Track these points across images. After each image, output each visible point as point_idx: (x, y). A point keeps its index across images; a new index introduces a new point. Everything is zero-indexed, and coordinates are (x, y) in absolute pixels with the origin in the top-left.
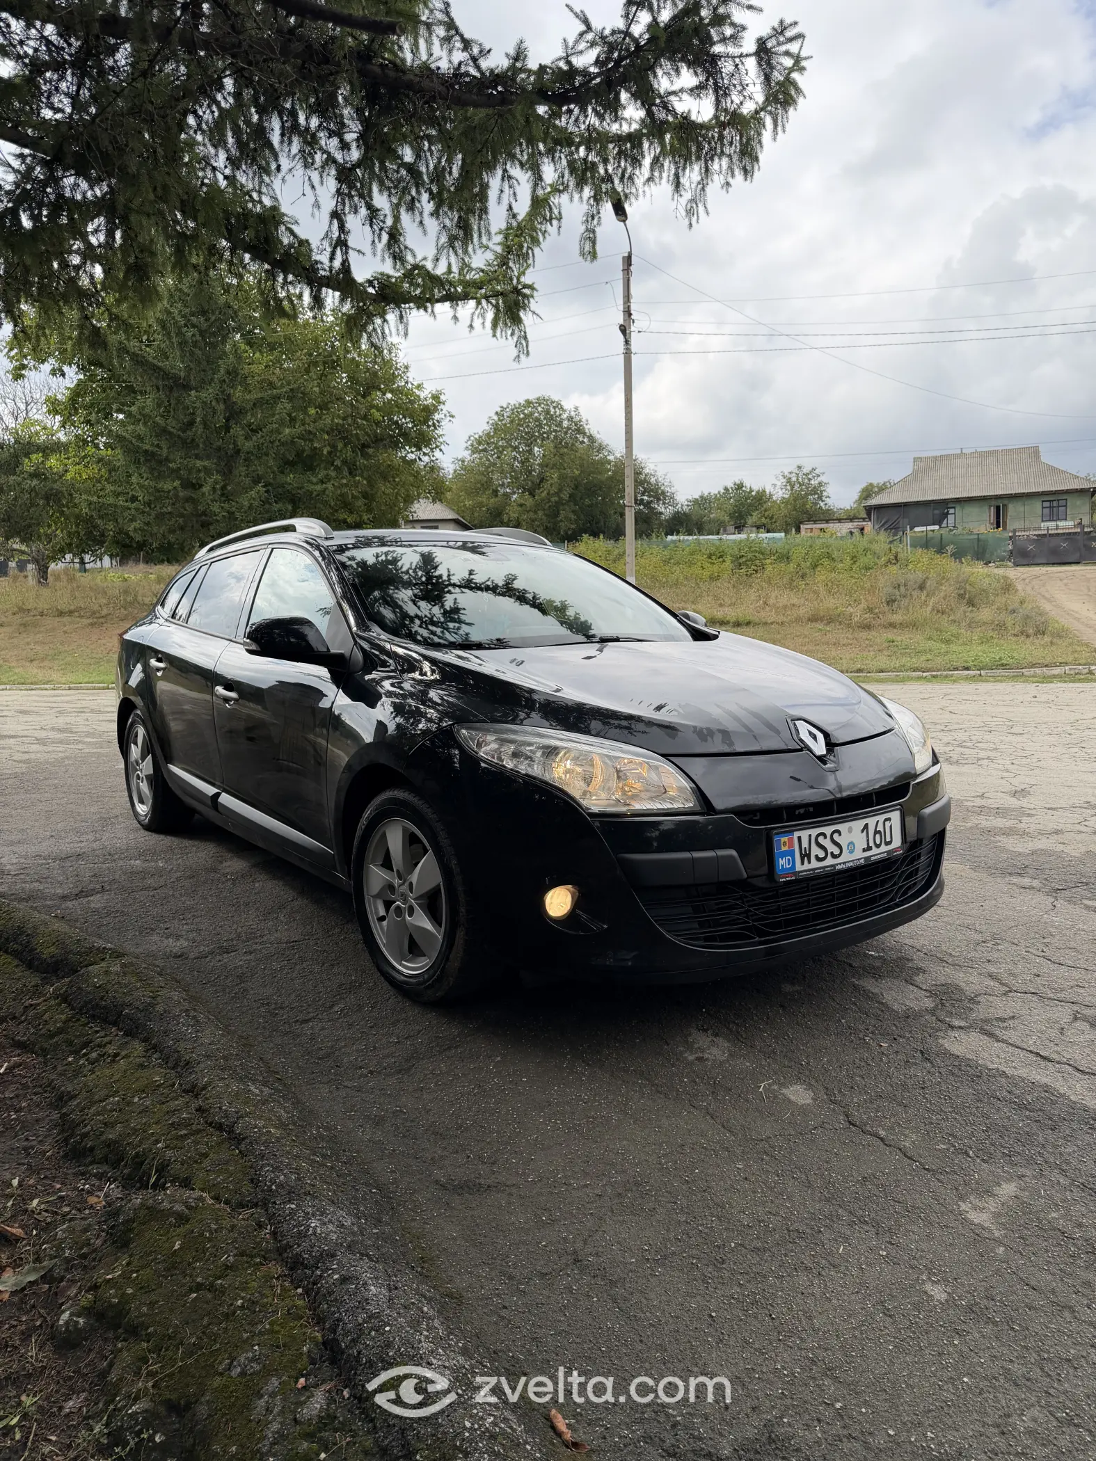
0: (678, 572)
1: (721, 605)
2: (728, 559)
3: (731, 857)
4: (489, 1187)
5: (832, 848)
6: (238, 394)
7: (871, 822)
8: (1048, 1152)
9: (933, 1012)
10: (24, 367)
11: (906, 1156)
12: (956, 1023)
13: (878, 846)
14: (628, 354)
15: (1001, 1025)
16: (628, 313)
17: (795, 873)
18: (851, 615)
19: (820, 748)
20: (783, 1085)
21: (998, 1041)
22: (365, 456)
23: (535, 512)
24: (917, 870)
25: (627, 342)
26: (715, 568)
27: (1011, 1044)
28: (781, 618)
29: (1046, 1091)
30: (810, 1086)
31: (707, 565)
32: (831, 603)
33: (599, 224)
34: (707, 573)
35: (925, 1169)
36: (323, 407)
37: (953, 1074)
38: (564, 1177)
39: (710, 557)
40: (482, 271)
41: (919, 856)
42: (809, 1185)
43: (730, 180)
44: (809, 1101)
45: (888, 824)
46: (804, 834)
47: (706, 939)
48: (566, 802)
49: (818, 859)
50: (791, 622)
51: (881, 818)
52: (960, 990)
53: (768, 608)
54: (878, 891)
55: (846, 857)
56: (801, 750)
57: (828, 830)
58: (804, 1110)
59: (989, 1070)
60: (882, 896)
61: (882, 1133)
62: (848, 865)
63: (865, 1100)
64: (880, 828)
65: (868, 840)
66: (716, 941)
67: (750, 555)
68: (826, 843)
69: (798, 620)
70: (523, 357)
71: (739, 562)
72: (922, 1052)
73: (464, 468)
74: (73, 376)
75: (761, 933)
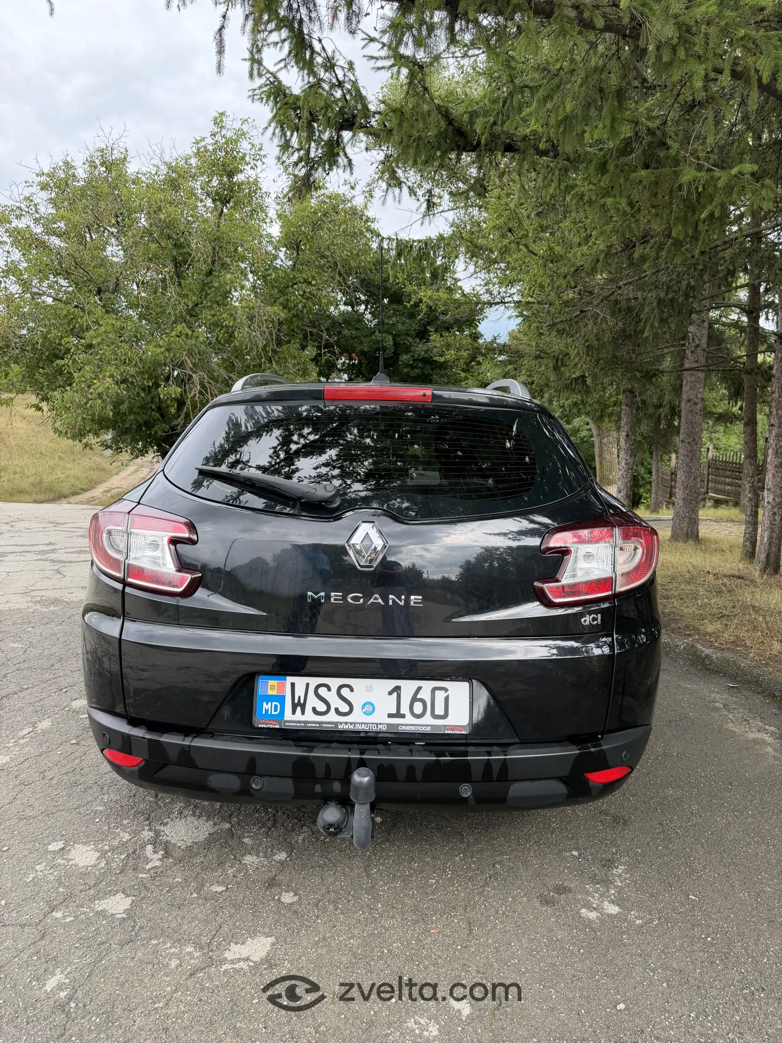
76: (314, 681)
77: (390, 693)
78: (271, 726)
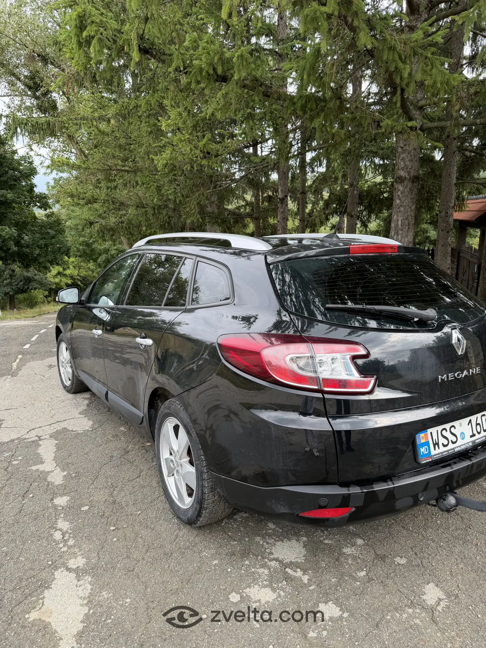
76: (440, 428)
77: (468, 424)
78: (428, 461)
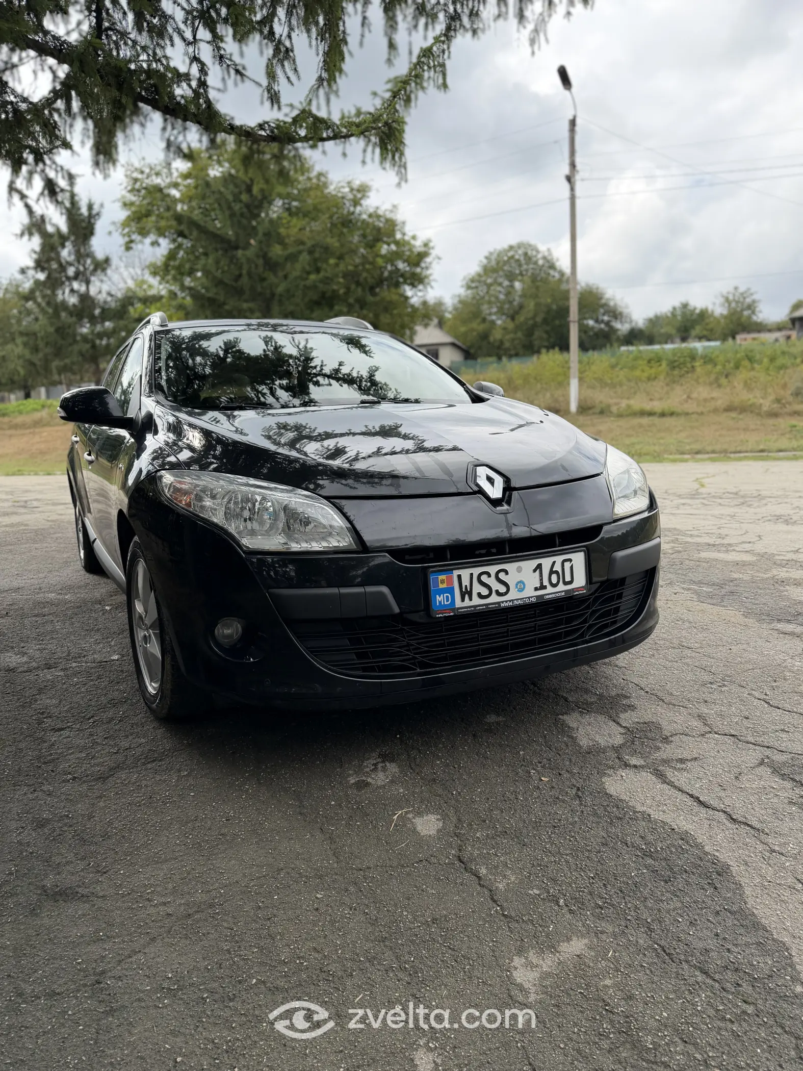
0: (622, 374)
1: (651, 400)
2: (664, 364)
3: (381, 594)
4: (82, 896)
5: (495, 586)
6: (277, 251)
7: (546, 563)
8: (646, 907)
9: (617, 749)
10: (132, 241)
11: (492, 899)
12: (634, 761)
13: (554, 586)
14: (573, 199)
15: (679, 766)
16: (573, 165)
17: (454, 610)
18: (761, 405)
19: (495, 492)
20: (419, 814)
21: (664, 782)
22: (374, 294)
23: (516, 333)
24: (617, 610)
25: (572, 189)
26: (653, 371)
27: (675, 787)
28: (699, 410)
29: (682, 839)
30: (444, 817)
31: (647, 368)
32: (745, 396)
33: (449, 57)
34: (646, 374)
35: (504, 915)
36: (341, 257)
37: (595, 814)
38: (152, 892)
39: (649, 361)
40: (370, 114)
41: (620, 596)
42: (374, 923)
43: (572, 10)
44: (433, 832)
45: (567, 565)
46: (465, 574)
47: (365, 669)
48: (225, 540)
49: (480, 596)
50: (709, 412)
51: (559, 559)
52: (659, 728)
53: (690, 401)
54: (562, 628)
55: (514, 595)
56: (474, 493)
57: (493, 569)
58: (420, 841)
59: (635, 812)
60: (568, 634)
61: (483, 871)
62: (516, 603)
63: (488, 835)
64: (557, 567)
65: (541, 580)
66: (375, 671)
67: (682, 360)
68: (492, 582)
69: (715, 411)
70: (403, 184)
71: (674, 365)
72: (578, 789)
73: (460, 302)
74: (165, 245)
75: (423, 665)
